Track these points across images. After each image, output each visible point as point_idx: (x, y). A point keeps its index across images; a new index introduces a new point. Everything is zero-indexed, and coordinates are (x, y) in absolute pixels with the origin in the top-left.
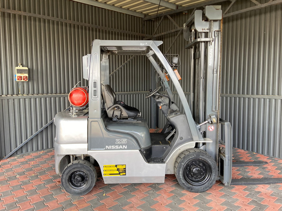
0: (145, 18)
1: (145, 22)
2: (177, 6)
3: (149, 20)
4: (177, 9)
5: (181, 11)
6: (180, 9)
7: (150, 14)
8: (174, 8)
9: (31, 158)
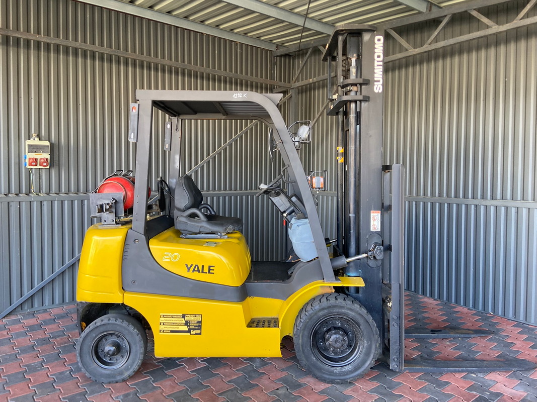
1: (278, 58)
3: (285, 56)
7: (286, 44)
9: (49, 317)
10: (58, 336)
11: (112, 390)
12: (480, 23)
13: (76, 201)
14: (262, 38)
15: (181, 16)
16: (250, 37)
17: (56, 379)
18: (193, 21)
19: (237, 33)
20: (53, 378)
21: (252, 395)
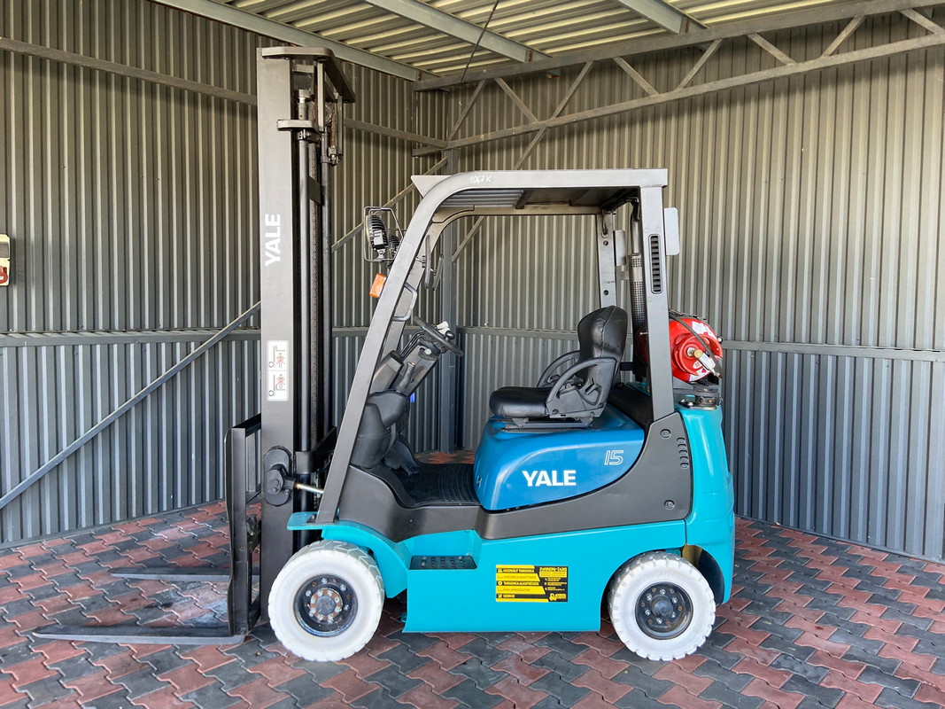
0: (422, 82)
1: (421, 94)
2: (531, 52)
3: (433, 91)
4: (530, 60)
5: (543, 67)
6: (539, 63)
7: (435, 71)
8: (520, 56)
9: (18, 563)
10: (48, 596)
11: (174, 684)
12: (763, 54)
13: (62, 348)
14: (395, 58)
15: (253, 11)
16: (373, 55)
17: (62, 672)
18: (275, 21)
19: (353, 47)
20: (58, 671)
21: (424, 676)
